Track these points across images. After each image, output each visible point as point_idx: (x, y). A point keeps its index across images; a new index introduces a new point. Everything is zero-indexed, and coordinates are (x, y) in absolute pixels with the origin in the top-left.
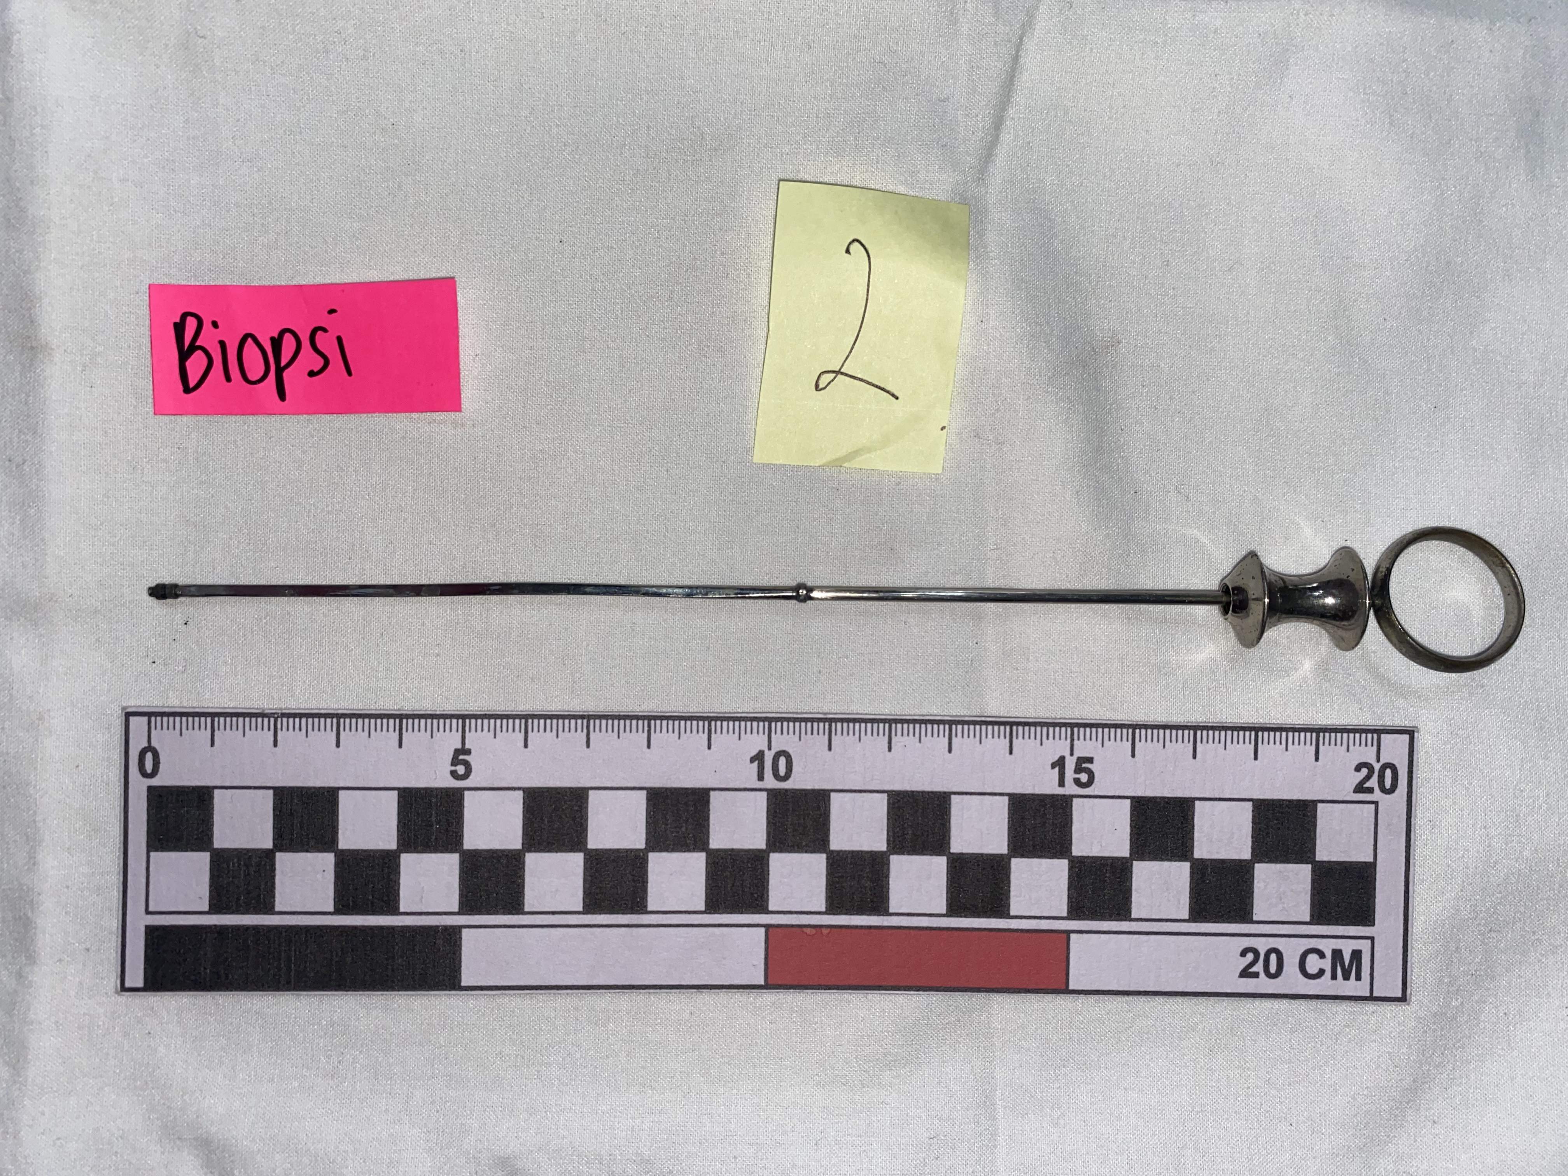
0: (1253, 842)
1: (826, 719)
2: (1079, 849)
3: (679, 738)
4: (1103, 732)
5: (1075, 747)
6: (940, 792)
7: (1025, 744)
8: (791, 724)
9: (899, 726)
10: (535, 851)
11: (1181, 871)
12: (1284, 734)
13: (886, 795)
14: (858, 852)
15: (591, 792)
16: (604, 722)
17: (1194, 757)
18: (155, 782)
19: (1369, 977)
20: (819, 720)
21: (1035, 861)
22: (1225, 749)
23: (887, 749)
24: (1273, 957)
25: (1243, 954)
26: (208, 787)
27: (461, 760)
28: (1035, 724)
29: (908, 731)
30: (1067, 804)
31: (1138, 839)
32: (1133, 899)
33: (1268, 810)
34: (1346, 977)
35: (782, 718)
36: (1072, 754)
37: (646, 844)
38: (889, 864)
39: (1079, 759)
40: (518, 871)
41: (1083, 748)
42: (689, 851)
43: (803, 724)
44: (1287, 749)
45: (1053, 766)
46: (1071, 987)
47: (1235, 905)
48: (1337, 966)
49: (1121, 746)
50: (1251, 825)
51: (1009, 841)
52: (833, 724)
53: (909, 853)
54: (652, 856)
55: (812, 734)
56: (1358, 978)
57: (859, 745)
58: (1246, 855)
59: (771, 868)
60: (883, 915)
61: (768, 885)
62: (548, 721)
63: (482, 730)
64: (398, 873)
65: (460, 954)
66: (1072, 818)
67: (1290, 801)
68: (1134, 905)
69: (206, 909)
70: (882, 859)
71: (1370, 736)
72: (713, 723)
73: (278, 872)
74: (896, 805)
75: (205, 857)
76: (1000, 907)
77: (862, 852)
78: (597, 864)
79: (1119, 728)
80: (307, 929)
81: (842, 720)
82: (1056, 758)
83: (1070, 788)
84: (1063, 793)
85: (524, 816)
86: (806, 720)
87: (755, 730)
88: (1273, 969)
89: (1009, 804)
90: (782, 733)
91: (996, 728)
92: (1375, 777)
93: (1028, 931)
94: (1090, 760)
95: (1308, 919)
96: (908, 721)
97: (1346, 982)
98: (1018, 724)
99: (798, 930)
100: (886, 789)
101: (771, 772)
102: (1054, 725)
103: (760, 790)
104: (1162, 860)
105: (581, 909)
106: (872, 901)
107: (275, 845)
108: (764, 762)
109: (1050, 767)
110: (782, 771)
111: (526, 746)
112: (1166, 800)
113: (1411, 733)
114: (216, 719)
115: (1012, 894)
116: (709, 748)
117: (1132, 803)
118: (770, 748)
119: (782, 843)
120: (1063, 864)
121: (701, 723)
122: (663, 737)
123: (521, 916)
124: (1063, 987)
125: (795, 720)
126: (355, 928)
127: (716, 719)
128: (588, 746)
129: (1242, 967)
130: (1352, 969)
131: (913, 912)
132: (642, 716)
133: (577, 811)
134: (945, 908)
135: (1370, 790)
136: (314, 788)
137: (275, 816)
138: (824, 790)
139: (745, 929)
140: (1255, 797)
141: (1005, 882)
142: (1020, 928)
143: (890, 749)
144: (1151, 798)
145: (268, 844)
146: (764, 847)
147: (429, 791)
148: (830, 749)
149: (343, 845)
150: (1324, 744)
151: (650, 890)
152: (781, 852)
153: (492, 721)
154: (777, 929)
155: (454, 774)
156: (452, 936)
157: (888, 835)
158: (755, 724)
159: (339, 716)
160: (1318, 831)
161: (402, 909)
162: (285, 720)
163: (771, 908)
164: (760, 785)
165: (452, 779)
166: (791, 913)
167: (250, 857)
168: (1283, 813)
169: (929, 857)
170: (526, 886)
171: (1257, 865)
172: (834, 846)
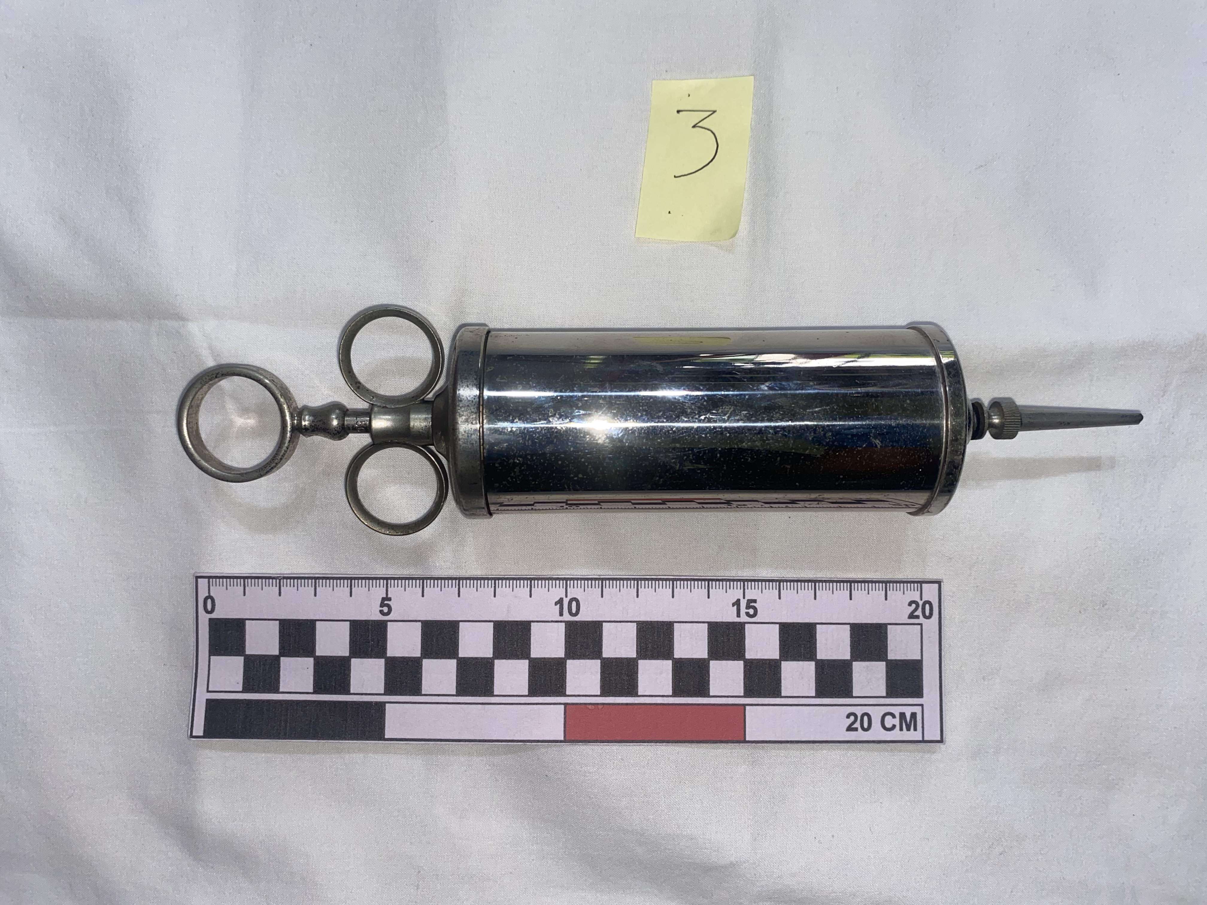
0: (851, 649)
2: (749, 655)
3: (513, 591)
5: (746, 594)
8: (579, 582)
9: (643, 582)
10: (429, 658)
12: (867, 584)
14: (619, 658)
15: (461, 623)
16: (468, 581)
18: (214, 616)
20: (595, 579)
22: (832, 594)
24: (866, 718)
26: (243, 619)
27: (386, 604)
28: (722, 580)
31: (784, 648)
32: (782, 684)
34: (908, 729)
35: (573, 578)
36: (744, 598)
37: (493, 654)
38: (638, 666)
40: (419, 670)
41: (751, 594)
44: (868, 594)
46: (747, 739)
47: (842, 687)
49: (771, 593)
50: (849, 639)
51: (708, 650)
54: (497, 662)
55: (592, 587)
56: (915, 729)
57: (619, 593)
58: (847, 656)
62: (436, 581)
63: (398, 586)
64: (350, 670)
65: (385, 718)
66: (745, 637)
68: (782, 688)
69: (241, 689)
70: (634, 662)
71: (916, 585)
72: (533, 582)
73: (281, 668)
75: (241, 659)
76: (703, 690)
77: (621, 658)
78: (464, 666)
80: (298, 702)
81: (609, 579)
83: (744, 618)
84: (739, 621)
85: (422, 638)
86: (587, 579)
87: (558, 586)
88: (866, 725)
91: (700, 582)
94: (755, 601)
96: (648, 579)
97: (908, 732)
98: (712, 580)
99: (583, 706)
101: (567, 611)
102: (733, 580)
103: (561, 622)
104: (799, 661)
105: (455, 693)
107: (280, 653)
110: (574, 610)
111: (423, 596)
112: (800, 624)
113: (939, 583)
114: (246, 580)
115: (711, 682)
116: (531, 596)
117: (779, 627)
119: (574, 654)
120: (741, 664)
121: (526, 582)
122: (503, 590)
123: (420, 697)
126: (325, 702)
127: (534, 579)
128: (459, 596)
129: (847, 725)
130: (911, 724)
131: (653, 695)
135: (917, 617)
136: (302, 620)
137: (280, 636)
138: (599, 621)
139: (552, 706)
140: (851, 622)
141: (707, 676)
142: (716, 703)
144: (791, 623)
145: (277, 653)
146: (563, 656)
147: (366, 623)
148: (602, 597)
149: (318, 653)
150: (890, 590)
151: (495, 681)
152: (574, 659)
153: (403, 581)
154: (572, 706)
155: (381, 612)
156: (380, 707)
157: (637, 648)
158: (558, 582)
159: (316, 578)
160: (888, 642)
161: (352, 691)
162: (285, 580)
163: (567, 693)
164: (561, 619)
165: (381, 615)
166: (579, 696)
167: (266, 660)
168: (867, 631)
169: (661, 661)
170: (423, 679)
171: (854, 663)
172: (605, 655)
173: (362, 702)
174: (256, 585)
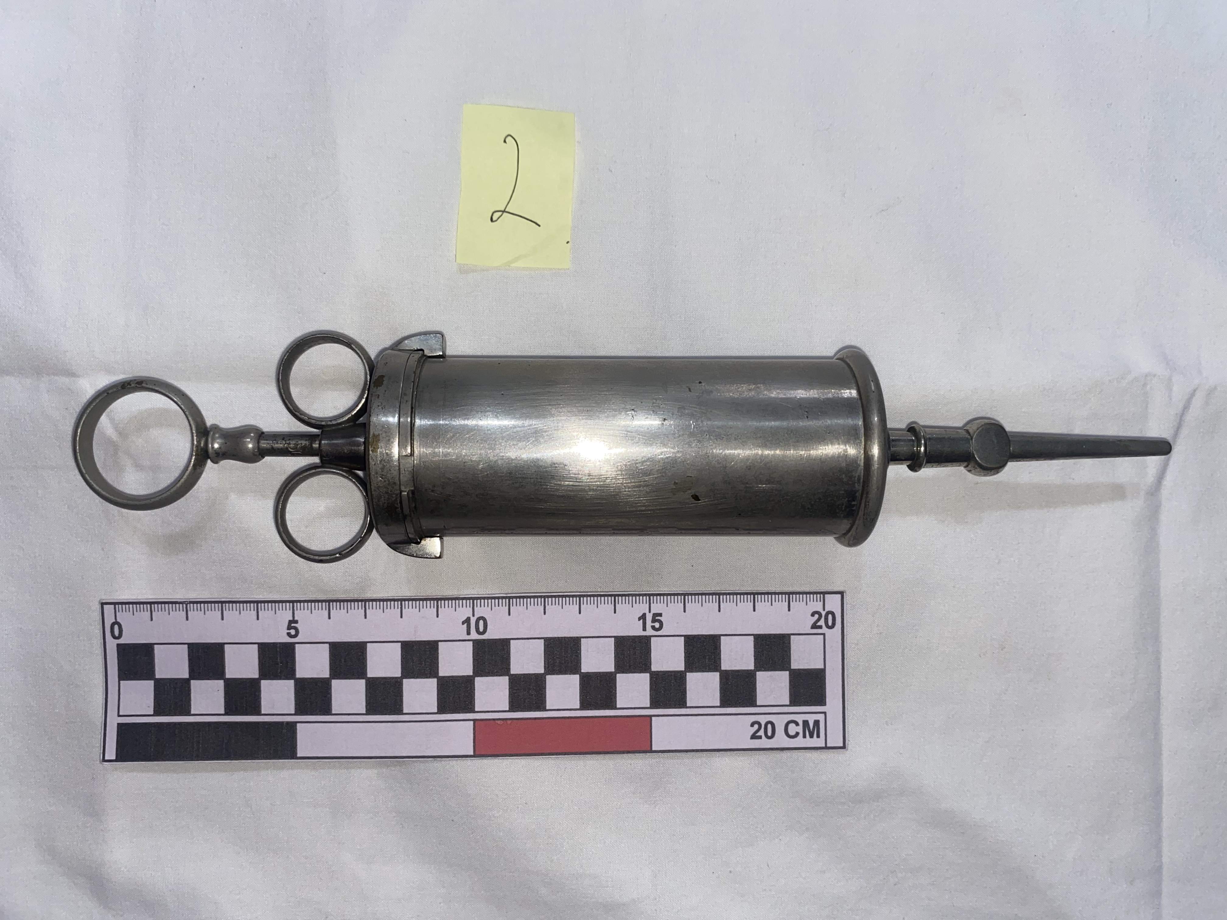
1: (507, 597)
4: (667, 598)
6: (575, 637)
7: (623, 607)
11: (714, 678)
13: (543, 640)
17: (719, 611)
19: (824, 736)
21: (631, 675)
23: (543, 613)
25: (752, 725)
29: (555, 602)
30: (648, 641)
33: (763, 640)
39: (654, 614)
42: (427, 678)
43: (493, 600)
45: (639, 619)
48: (806, 730)
52: (511, 600)
53: (557, 674)
59: (476, 686)
60: (543, 711)
61: (474, 696)
67: (775, 635)
74: (549, 646)
82: (641, 615)
89: (615, 643)
90: (481, 606)
92: (823, 619)
93: (628, 716)
95: (788, 703)
100: (542, 636)
106: (536, 703)
108: (470, 624)
109: (637, 619)
118: (473, 615)
124: (649, 749)
132: (397, 599)
133: (361, 655)
134: (579, 705)
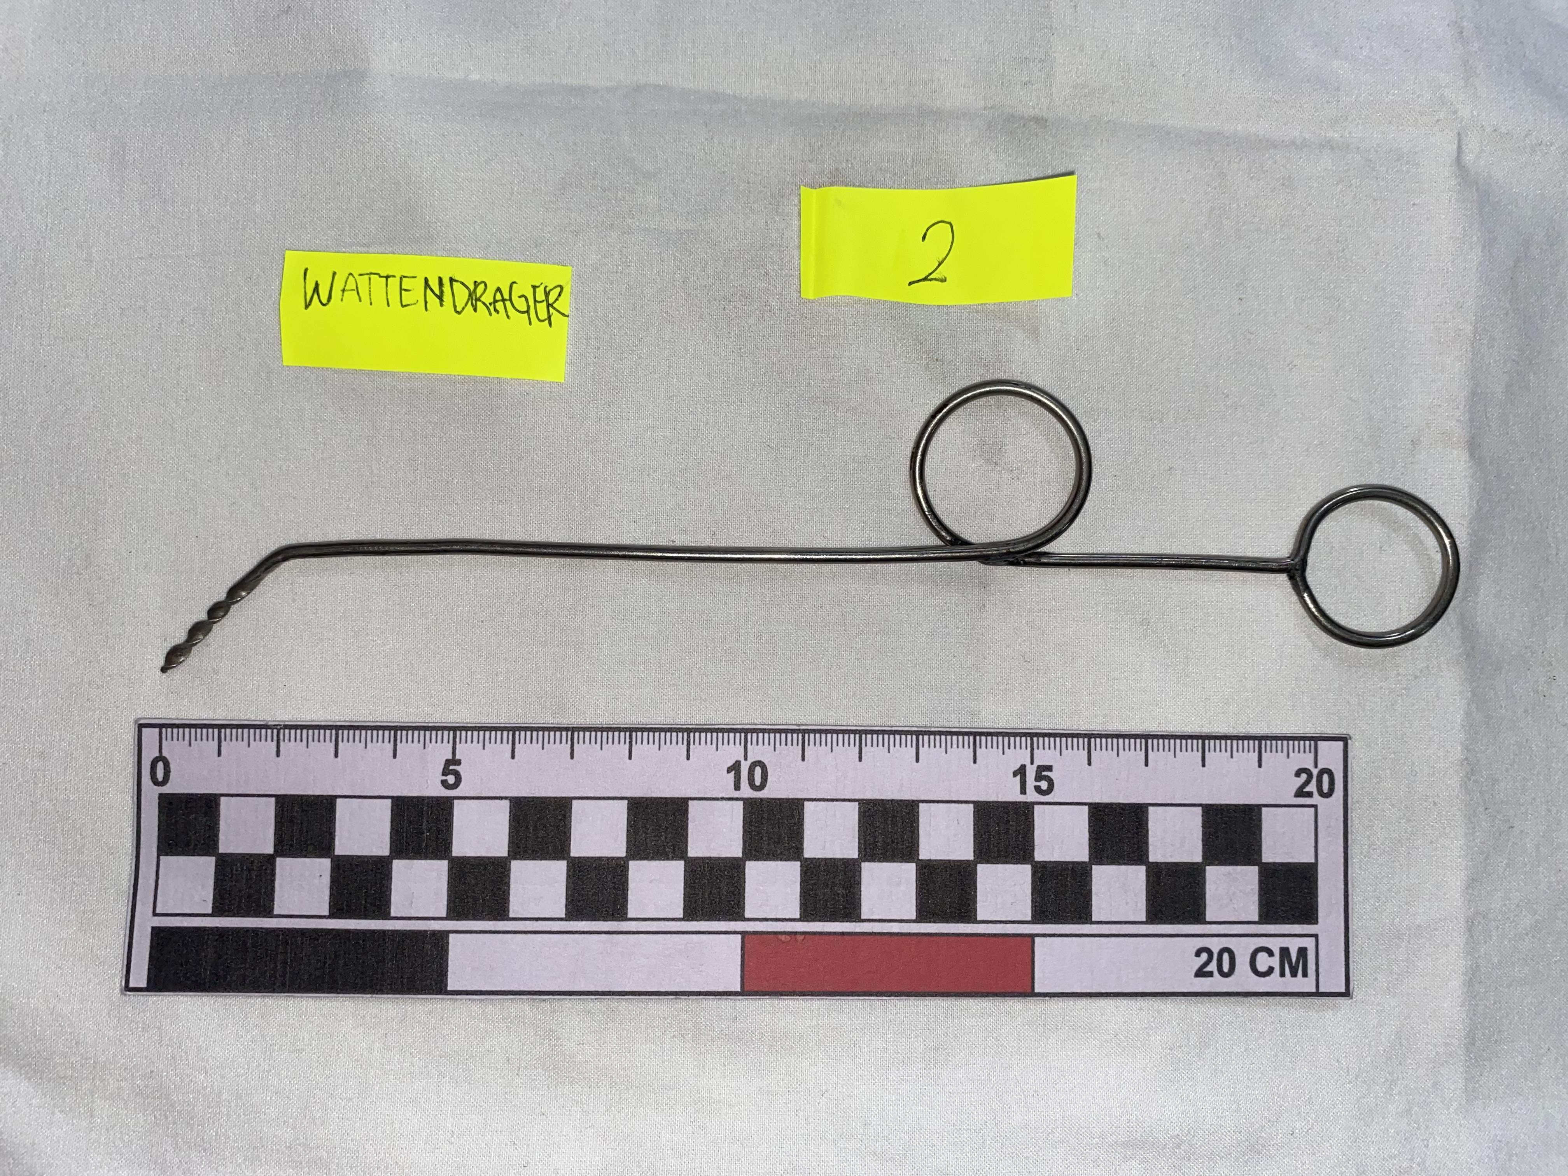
0: (1203, 845)
2: (1041, 854)
3: (659, 749)
5: (1035, 756)
8: (766, 735)
9: (869, 736)
10: (521, 859)
12: (1229, 742)
14: (831, 859)
15: (574, 802)
16: (587, 734)
18: (166, 789)
20: (793, 731)
22: (1175, 757)
24: (1226, 956)
26: (215, 795)
27: (452, 770)
28: (997, 734)
31: (1096, 844)
32: (1094, 902)
34: (1294, 974)
35: (757, 729)
36: (1032, 763)
37: (627, 852)
38: (860, 872)
40: (504, 878)
41: (1043, 757)
44: (1232, 757)
46: (1036, 991)
47: (1189, 907)
49: (1075, 755)
50: (1201, 829)
51: (975, 847)
54: (633, 864)
55: (786, 745)
56: (1305, 975)
57: (831, 755)
58: (1198, 858)
62: (535, 733)
63: (472, 742)
64: (390, 879)
65: (447, 959)
66: (1034, 825)
68: (1094, 908)
69: (209, 911)
70: (854, 865)
71: (1307, 743)
72: (692, 735)
73: (278, 876)
75: (211, 861)
76: (967, 913)
77: (834, 859)
78: (579, 872)
79: (1075, 737)
80: (303, 932)
81: (815, 731)
83: (1032, 796)
84: (1025, 800)
85: (510, 825)
86: (780, 731)
87: (732, 741)
88: (1226, 968)
91: (961, 738)
94: (1049, 768)
96: (877, 732)
98: (981, 734)
99: (773, 936)
102: (1015, 735)
103: (737, 799)
104: (1120, 864)
105: (563, 916)
107: (275, 850)
110: (758, 781)
111: (513, 757)
112: (1121, 806)
113: (1344, 740)
114: (223, 731)
115: (979, 898)
116: (688, 758)
117: (1089, 810)
119: (758, 852)
120: (1027, 869)
121: (680, 734)
122: (644, 748)
123: (506, 922)
125: (769, 731)
126: (348, 931)
127: (695, 730)
128: (572, 757)
129: (1196, 967)
130: (1298, 966)
131: (884, 918)
135: (1310, 795)
136: (314, 796)
137: (276, 822)
138: (798, 799)
139: (722, 936)
140: (1204, 802)
141: (973, 888)
142: (987, 932)
143: (860, 759)
144: (1107, 804)
145: (270, 850)
146: (740, 855)
147: (420, 800)
148: (803, 759)
149: (339, 851)
150: (1266, 751)
151: (630, 897)
152: (757, 860)
153: (481, 733)
154: (753, 936)
155: (444, 783)
156: (440, 940)
157: (859, 843)
158: (732, 735)
159: (338, 728)
160: (1263, 834)
161: (393, 914)
162: (287, 731)
163: (747, 915)
164: (737, 794)
165: (443, 788)
166: (766, 920)
167: (252, 862)
168: (1230, 817)
169: (899, 864)
170: (511, 892)
171: (1208, 868)
172: (808, 854)
173: (410, 931)
174: (240, 738)
